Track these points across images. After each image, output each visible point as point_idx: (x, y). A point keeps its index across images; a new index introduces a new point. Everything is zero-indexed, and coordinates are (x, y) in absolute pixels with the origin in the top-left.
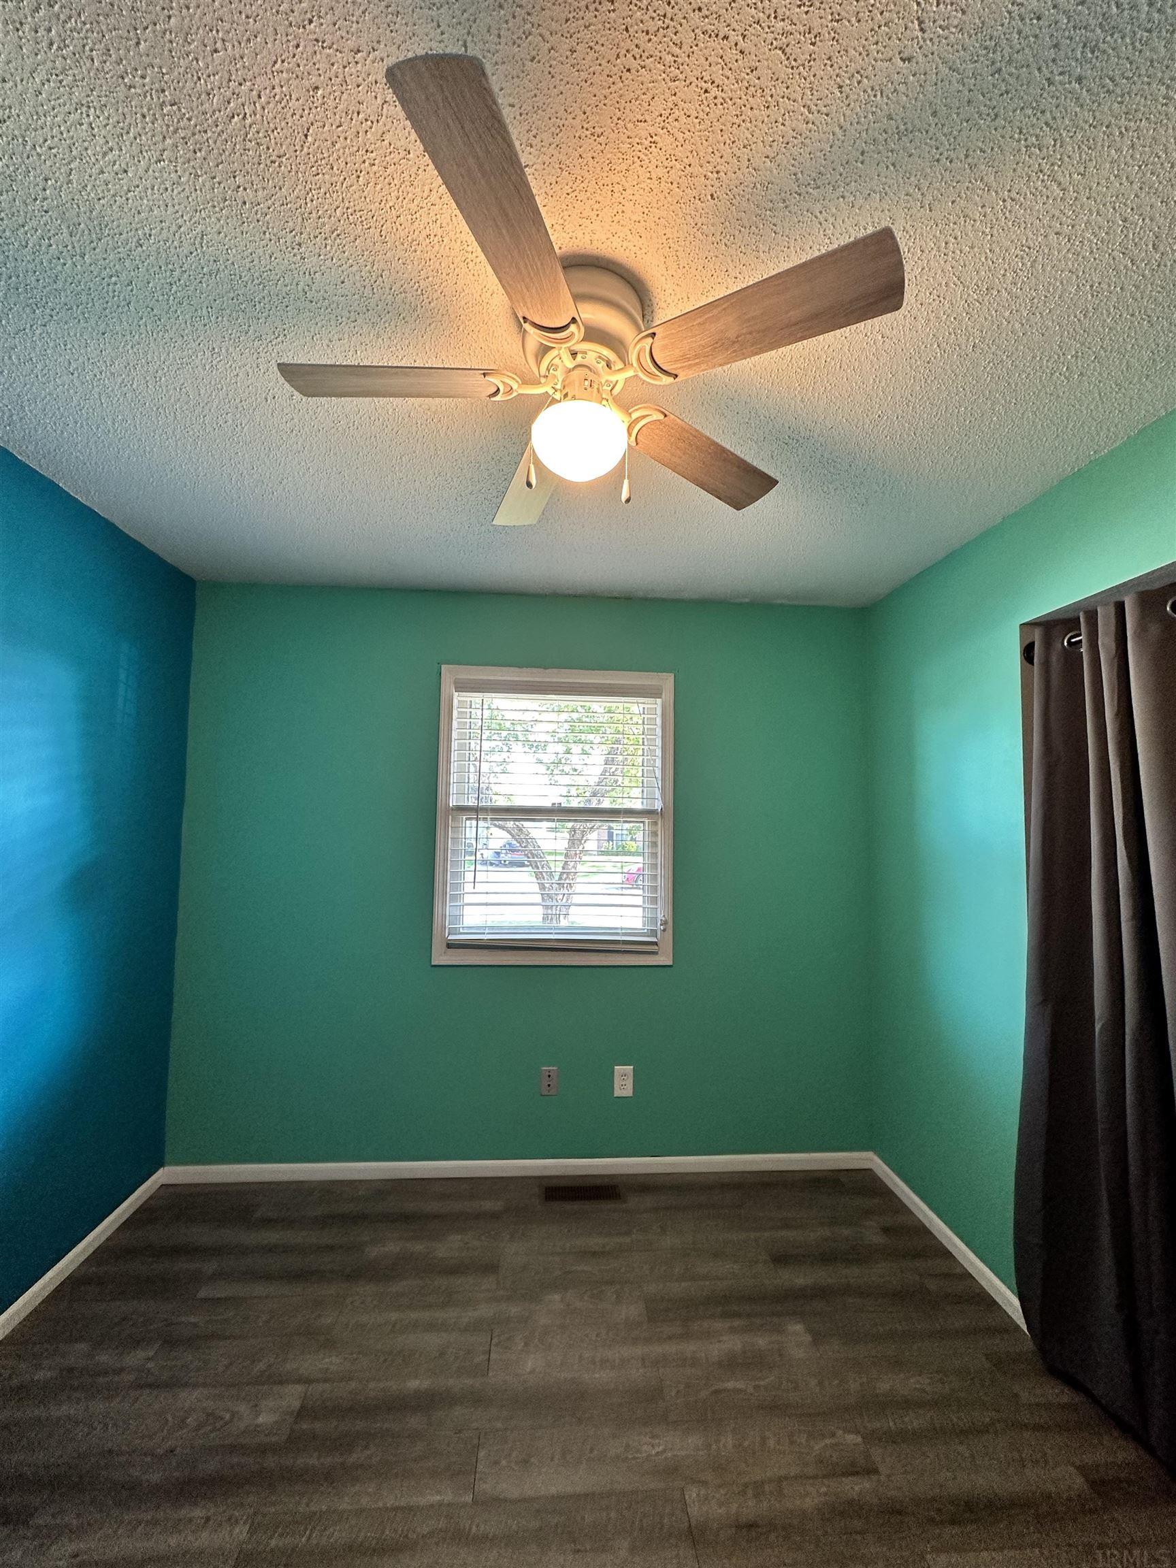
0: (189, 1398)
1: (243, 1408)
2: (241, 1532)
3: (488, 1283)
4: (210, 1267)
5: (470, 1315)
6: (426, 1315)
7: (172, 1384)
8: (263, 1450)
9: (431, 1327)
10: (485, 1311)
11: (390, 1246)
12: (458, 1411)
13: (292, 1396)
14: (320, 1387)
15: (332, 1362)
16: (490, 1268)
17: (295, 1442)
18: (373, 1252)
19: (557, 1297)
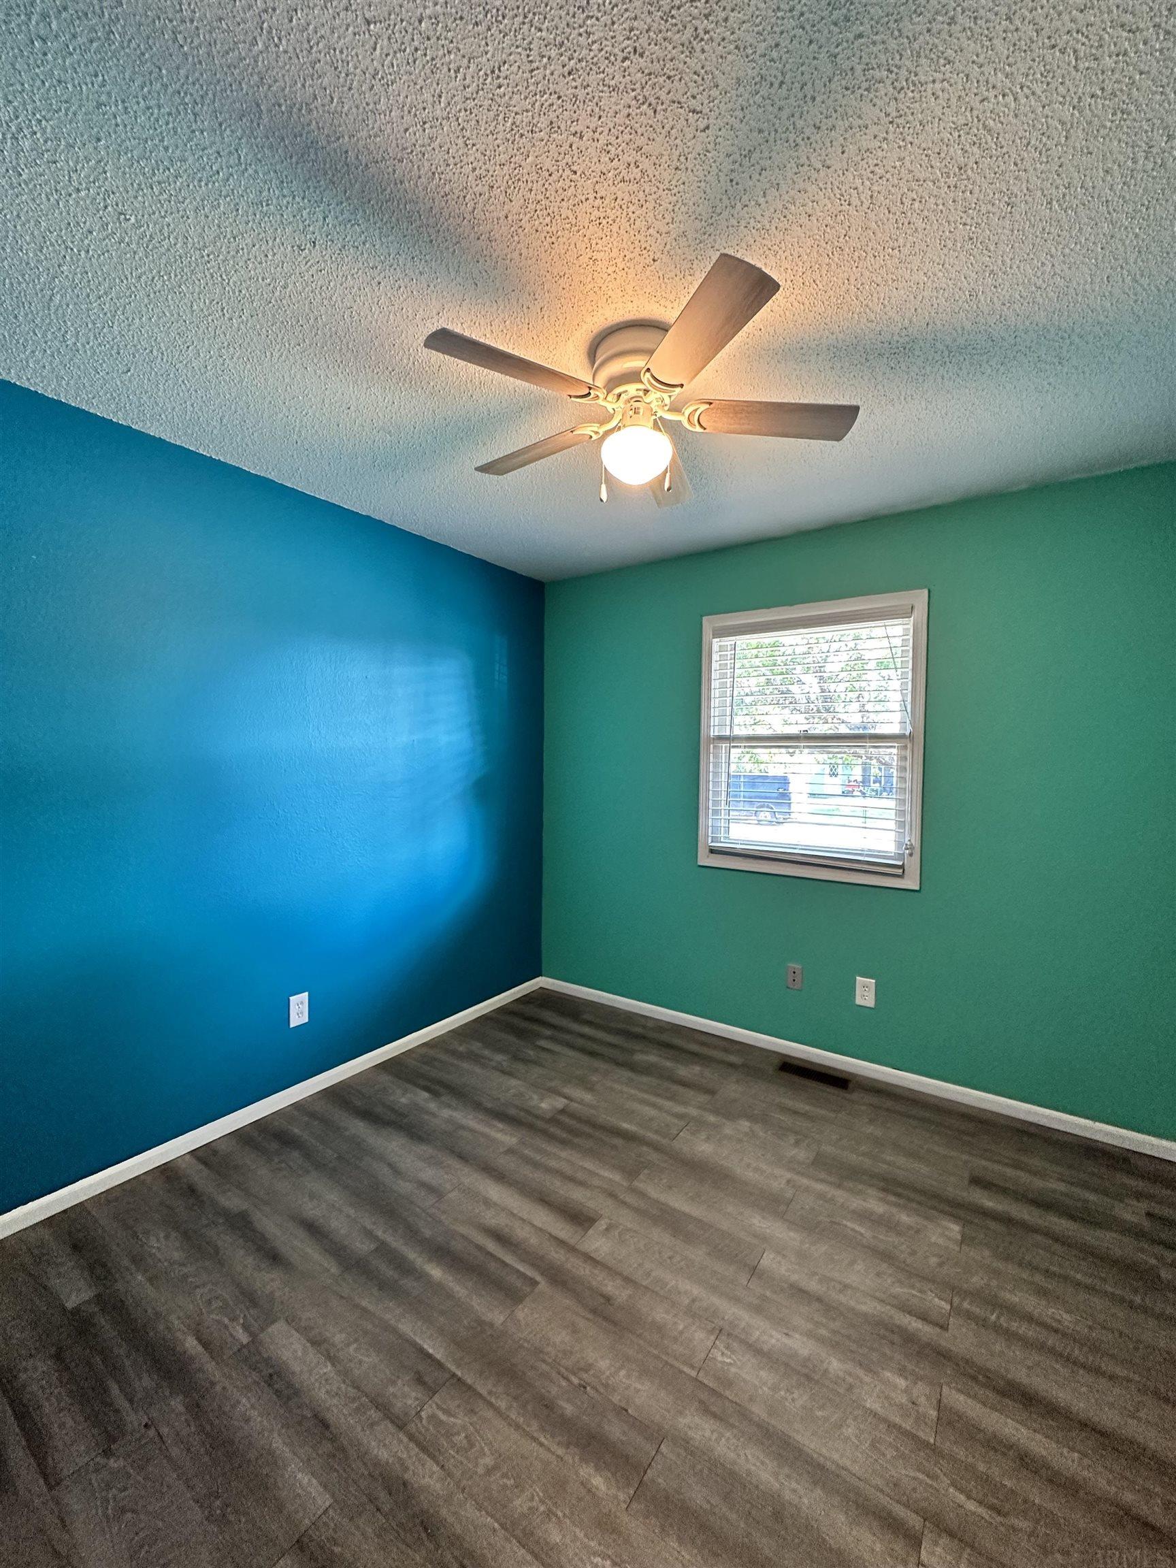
0: (513, 1082)
1: (535, 1097)
2: (514, 1140)
3: (703, 1098)
4: (548, 1032)
5: (680, 1109)
6: (653, 1099)
7: (510, 1074)
8: (537, 1117)
9: (654, 1105)
10: (694, 1112)
11: (652, 1057)
12: (645, 1149)
13: (560, 1103)
14: (576, 1105)
15: (588, 1097)
16: (711, 1092)
17: (553, 1120)
18: (639, 1057)
19: (747, 1124)
